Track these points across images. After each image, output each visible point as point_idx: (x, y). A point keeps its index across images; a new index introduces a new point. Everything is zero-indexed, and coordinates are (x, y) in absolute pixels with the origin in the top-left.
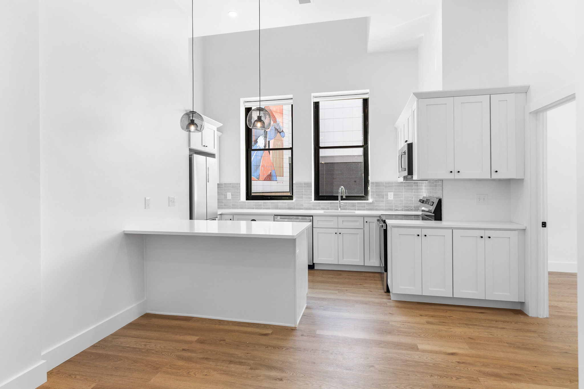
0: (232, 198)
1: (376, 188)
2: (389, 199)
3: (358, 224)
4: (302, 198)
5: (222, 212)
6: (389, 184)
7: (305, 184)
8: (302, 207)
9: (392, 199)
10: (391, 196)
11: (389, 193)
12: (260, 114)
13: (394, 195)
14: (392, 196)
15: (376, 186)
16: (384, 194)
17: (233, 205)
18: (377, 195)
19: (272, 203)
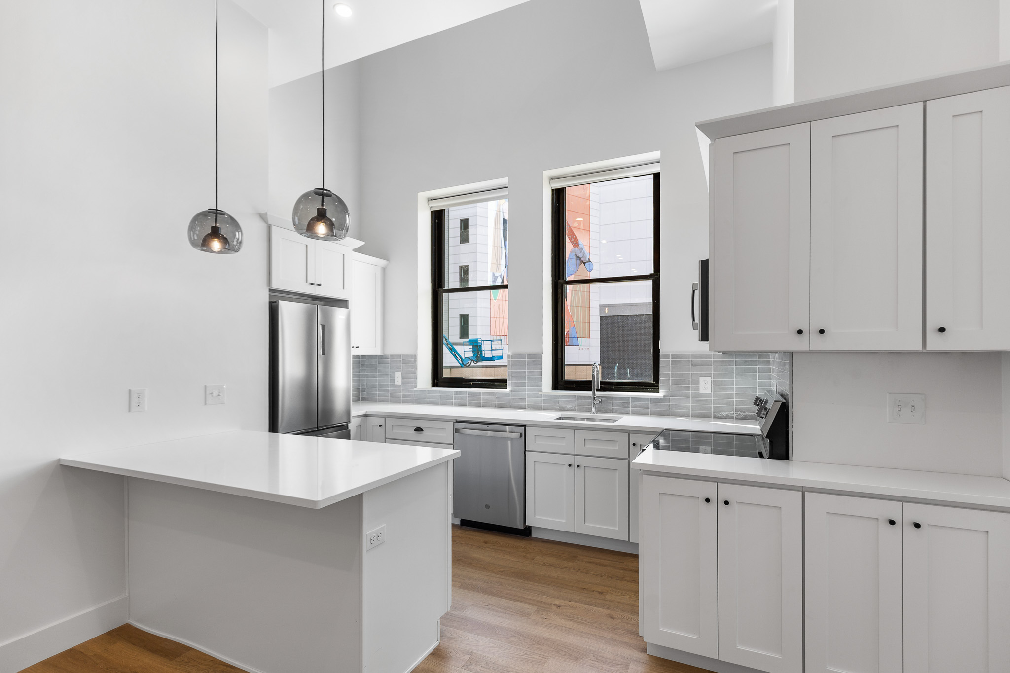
0: (402, 383)
1: (672, 368)
2: (702, 391)
3: (617, 448)
4: (524, 385)
5: (366, 412)
6: (701, 358)
7: (530, 356)
8: (523, 404)
9: (708, 391)
10: (705, 385)
11: (701, 379)
12: (322, 205)
13: (713, 383)
14: (709, 385)
15: (673, 362)
16: (689, 380)
17: (404, 396)
18: (676, 382)
19: (469, 394)
